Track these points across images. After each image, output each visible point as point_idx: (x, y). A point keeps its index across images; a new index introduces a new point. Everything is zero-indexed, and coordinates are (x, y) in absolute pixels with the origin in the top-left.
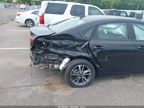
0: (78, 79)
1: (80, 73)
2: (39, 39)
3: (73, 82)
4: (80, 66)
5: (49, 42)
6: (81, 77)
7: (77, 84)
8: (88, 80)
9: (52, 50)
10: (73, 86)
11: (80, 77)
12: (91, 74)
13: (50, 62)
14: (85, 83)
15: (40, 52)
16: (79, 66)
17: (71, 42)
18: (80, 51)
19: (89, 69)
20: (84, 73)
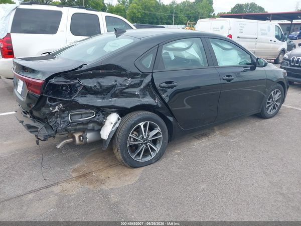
0: (142, 150)
1: (143, 137)
2: (53, 81)
3: (133, 157)
4: (142, 124)
5: (74, 85)
6: (147, 146)
7: (140, 161)
8: (157, 149)
9: (82, 100)
10: (134, 165)
11: (144, 145)
12: (161, 136)
13: (79, 127)
14: (153, 155)
15: (56, 109)
16: (140, 124)
17: (120, 80)
18: (138, 96)
19: (159, 128)
20: (150, 137)
